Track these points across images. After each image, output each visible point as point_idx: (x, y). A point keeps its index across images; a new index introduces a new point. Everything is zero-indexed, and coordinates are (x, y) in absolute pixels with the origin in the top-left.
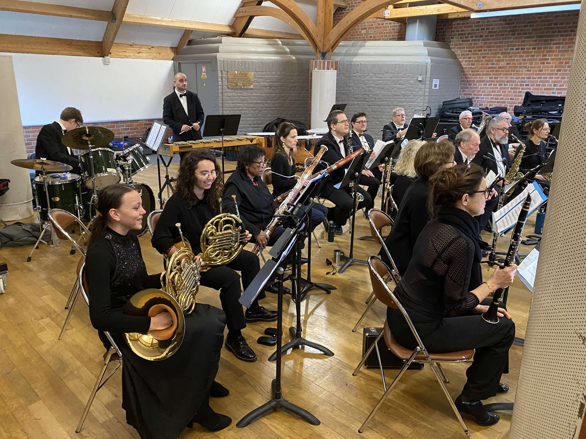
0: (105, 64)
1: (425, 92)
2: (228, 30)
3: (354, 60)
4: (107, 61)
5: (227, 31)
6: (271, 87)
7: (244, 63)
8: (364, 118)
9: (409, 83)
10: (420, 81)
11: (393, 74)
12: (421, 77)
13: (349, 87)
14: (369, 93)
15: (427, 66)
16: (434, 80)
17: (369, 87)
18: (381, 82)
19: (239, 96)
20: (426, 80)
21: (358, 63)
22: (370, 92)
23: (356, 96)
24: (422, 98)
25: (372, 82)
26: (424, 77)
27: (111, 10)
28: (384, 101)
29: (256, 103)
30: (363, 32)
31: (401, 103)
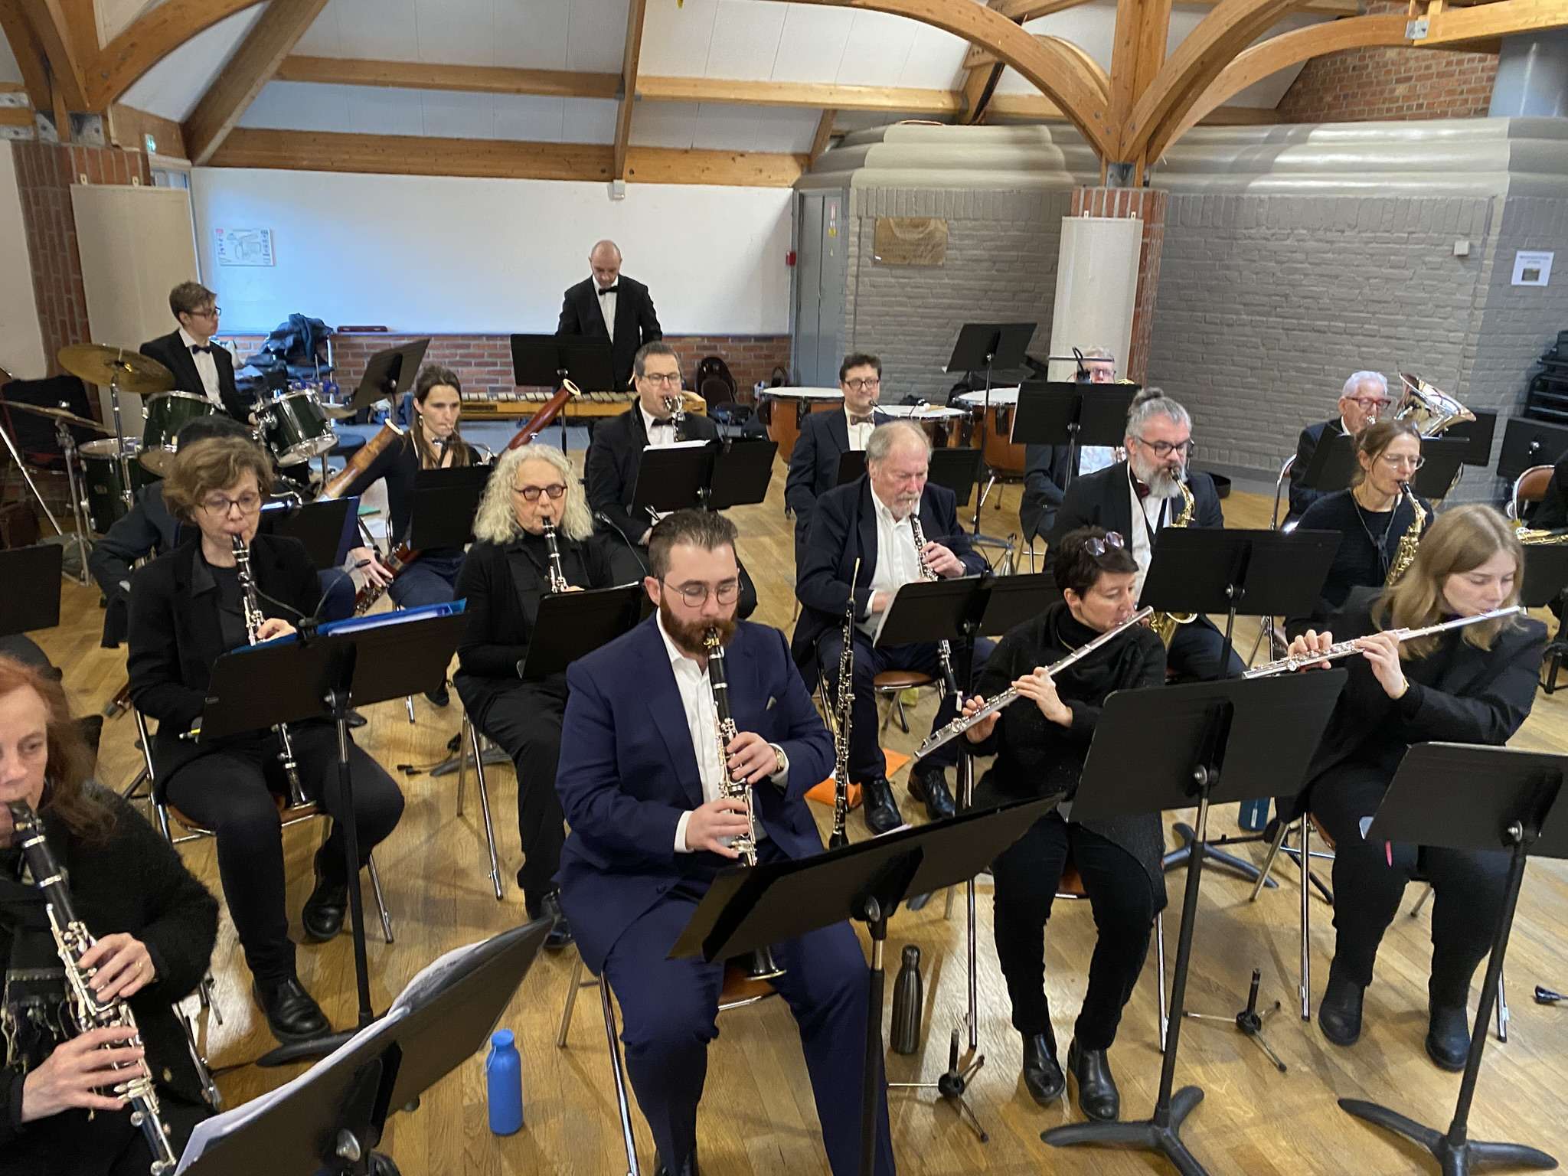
0: (612, 198)
1: (1474, 295)
2: (944, 103)
3: (1254, 184)
4: (617, 191)
5: (940, 105)
6: (994, 263)
7: (923, 195)
8: (868, 372)
9: (1424, 263)
10: (1461, 257)
11: (1373, 232)
12: (1467, 244)
13: (1228, 268)
14: (1288, 290)
15: (1490, 206)
16: (1520, 253)
17: (1296, 271)
18: (1330, 255)
19: (903, 286)
20: (1482, 254)
21: (1262, 196)
22: (1293, 286)
23: (1248, 298)
24: (1464, 314)
25: (1299, 256)
26: (1478, 243)
27: (620, 72)
28: (1334, 318)
29: (950, 307)
30: (1401, 90)
31: (1393, 329)
